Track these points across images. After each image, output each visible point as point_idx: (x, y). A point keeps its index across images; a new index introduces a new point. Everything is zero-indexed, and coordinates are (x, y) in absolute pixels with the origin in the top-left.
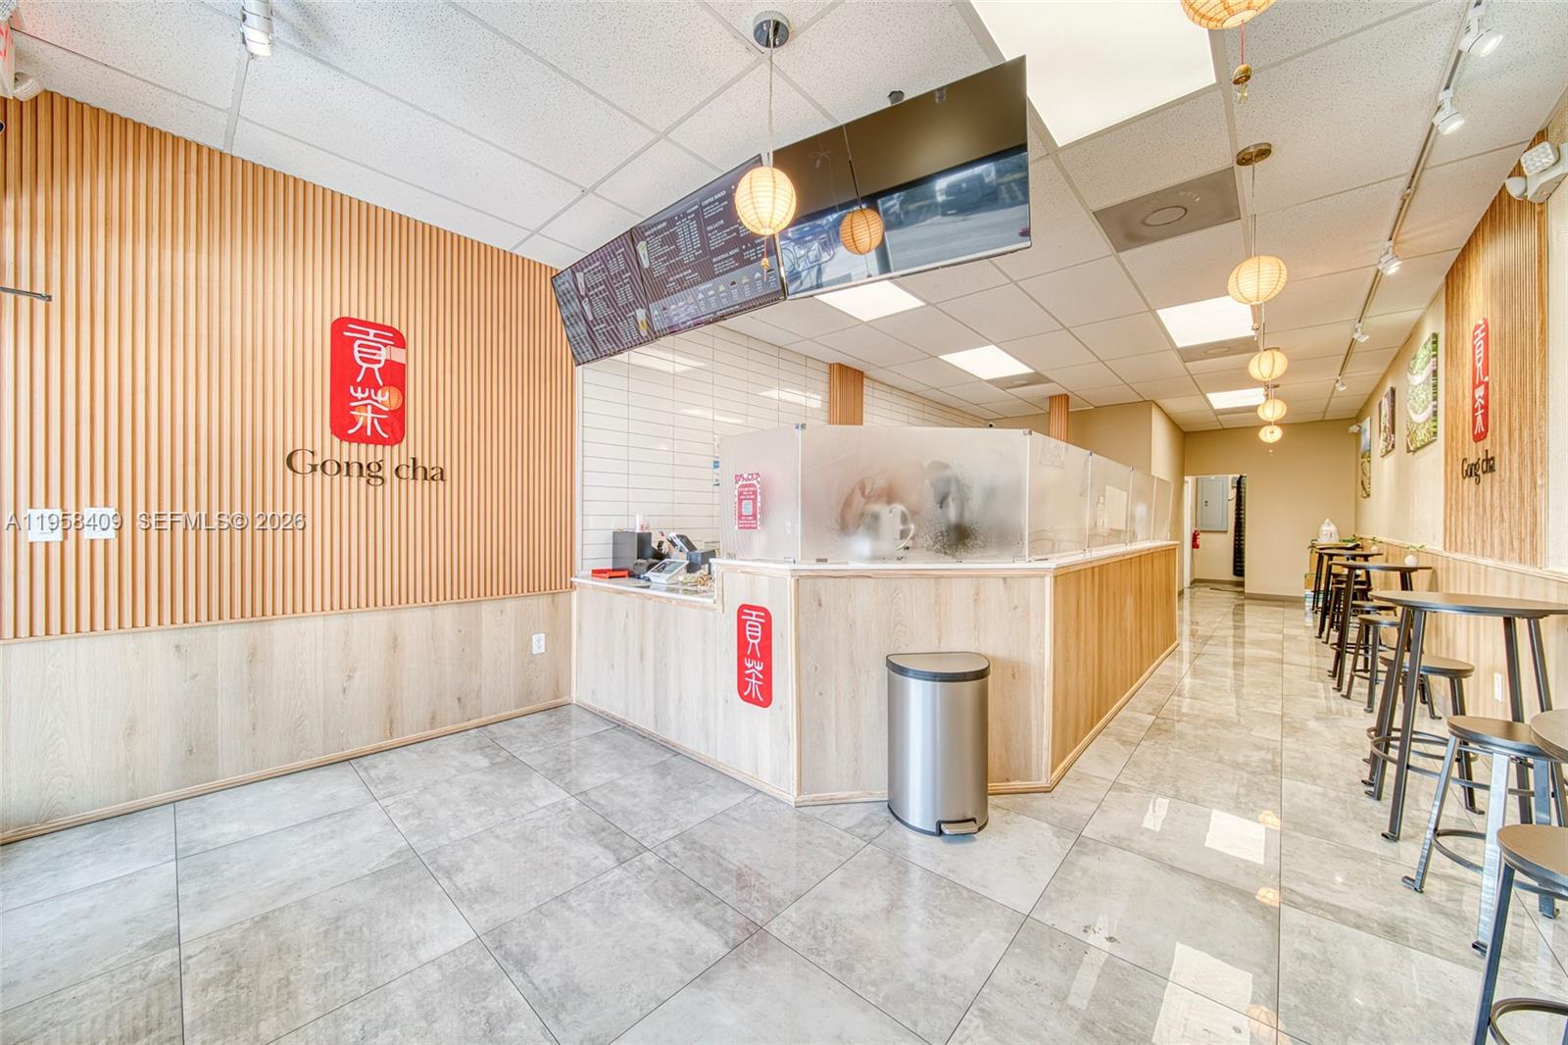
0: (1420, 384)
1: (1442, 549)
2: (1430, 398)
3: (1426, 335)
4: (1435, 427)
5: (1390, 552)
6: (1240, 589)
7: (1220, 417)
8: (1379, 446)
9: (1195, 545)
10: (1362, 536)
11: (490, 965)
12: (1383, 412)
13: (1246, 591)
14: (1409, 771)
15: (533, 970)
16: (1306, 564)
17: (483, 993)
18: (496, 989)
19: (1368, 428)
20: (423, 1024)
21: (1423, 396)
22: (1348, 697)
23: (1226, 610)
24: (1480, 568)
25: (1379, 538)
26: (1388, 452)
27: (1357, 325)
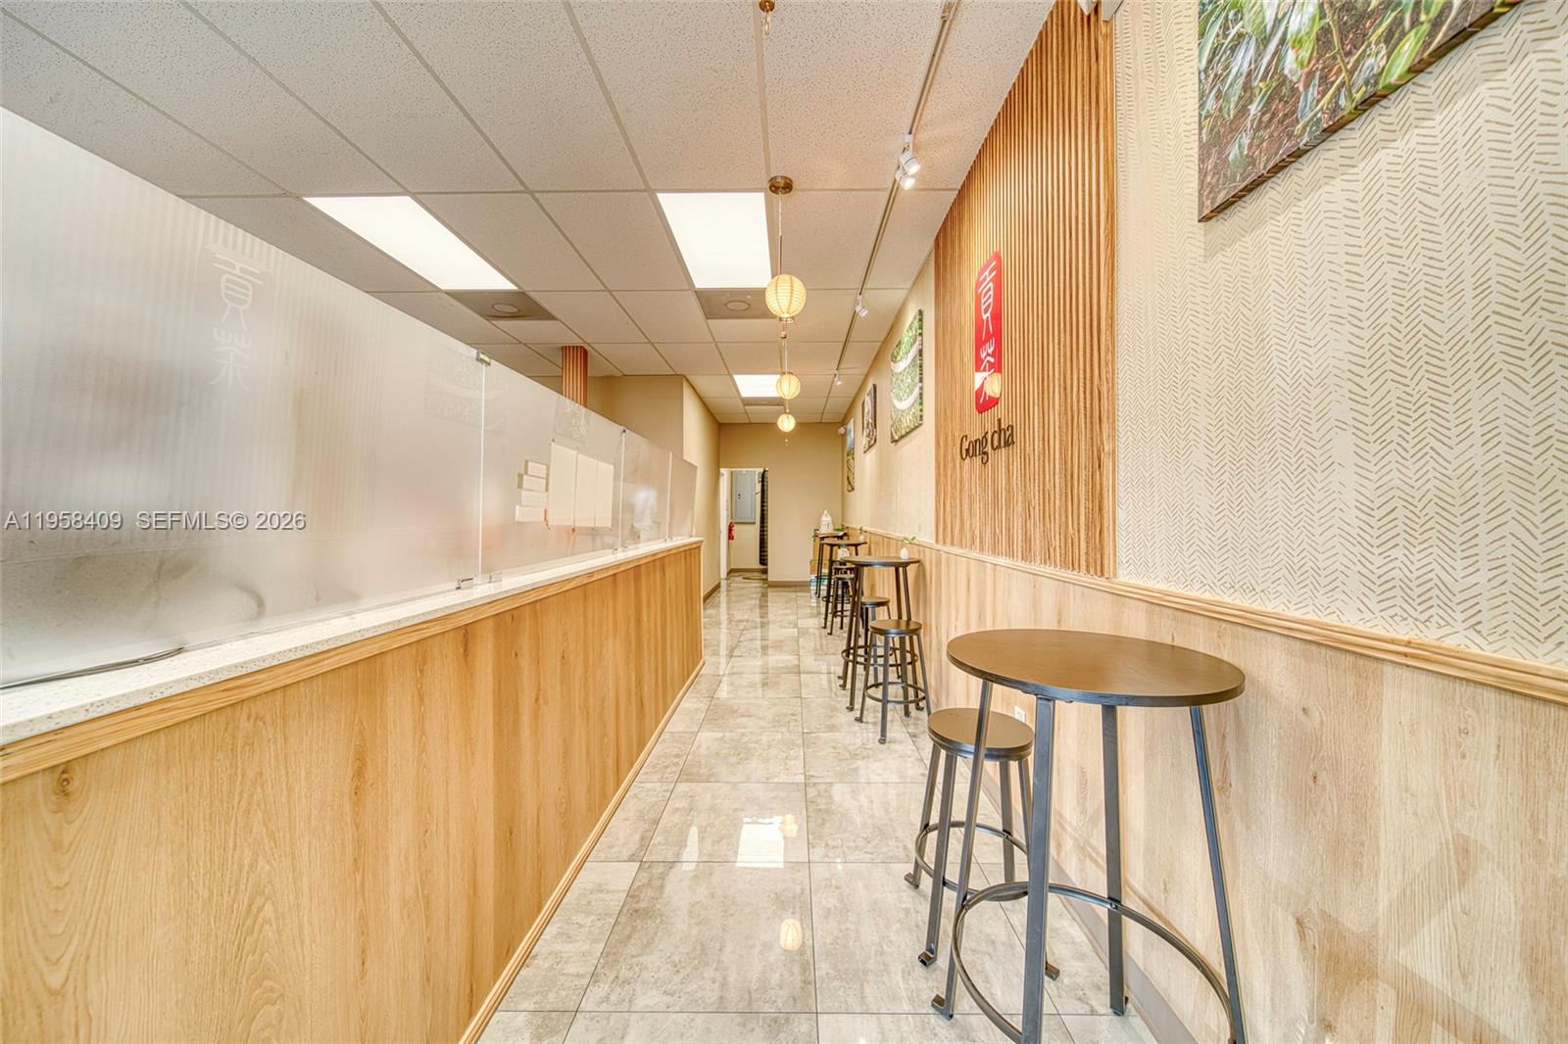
0: (904, 370)
1: (933, 541)
2: (917, 379)
3: (910, 316)
4: (921, 410)
5: (873, 540)
6: (764, 577)
7: (747, 407)
8: (862, 441)
9: (730, 537)
10: (848, 525)
12: (866, 410)
13: (769, 580)
14: (945, 888)
16: (809, 553)
19: (852, 428)
21: (909, 380)
22: (860, 720)
23: (753, 602)
24: (985, 567)
25: (864, 528)
26: (870, 447)
27: (859, 297)
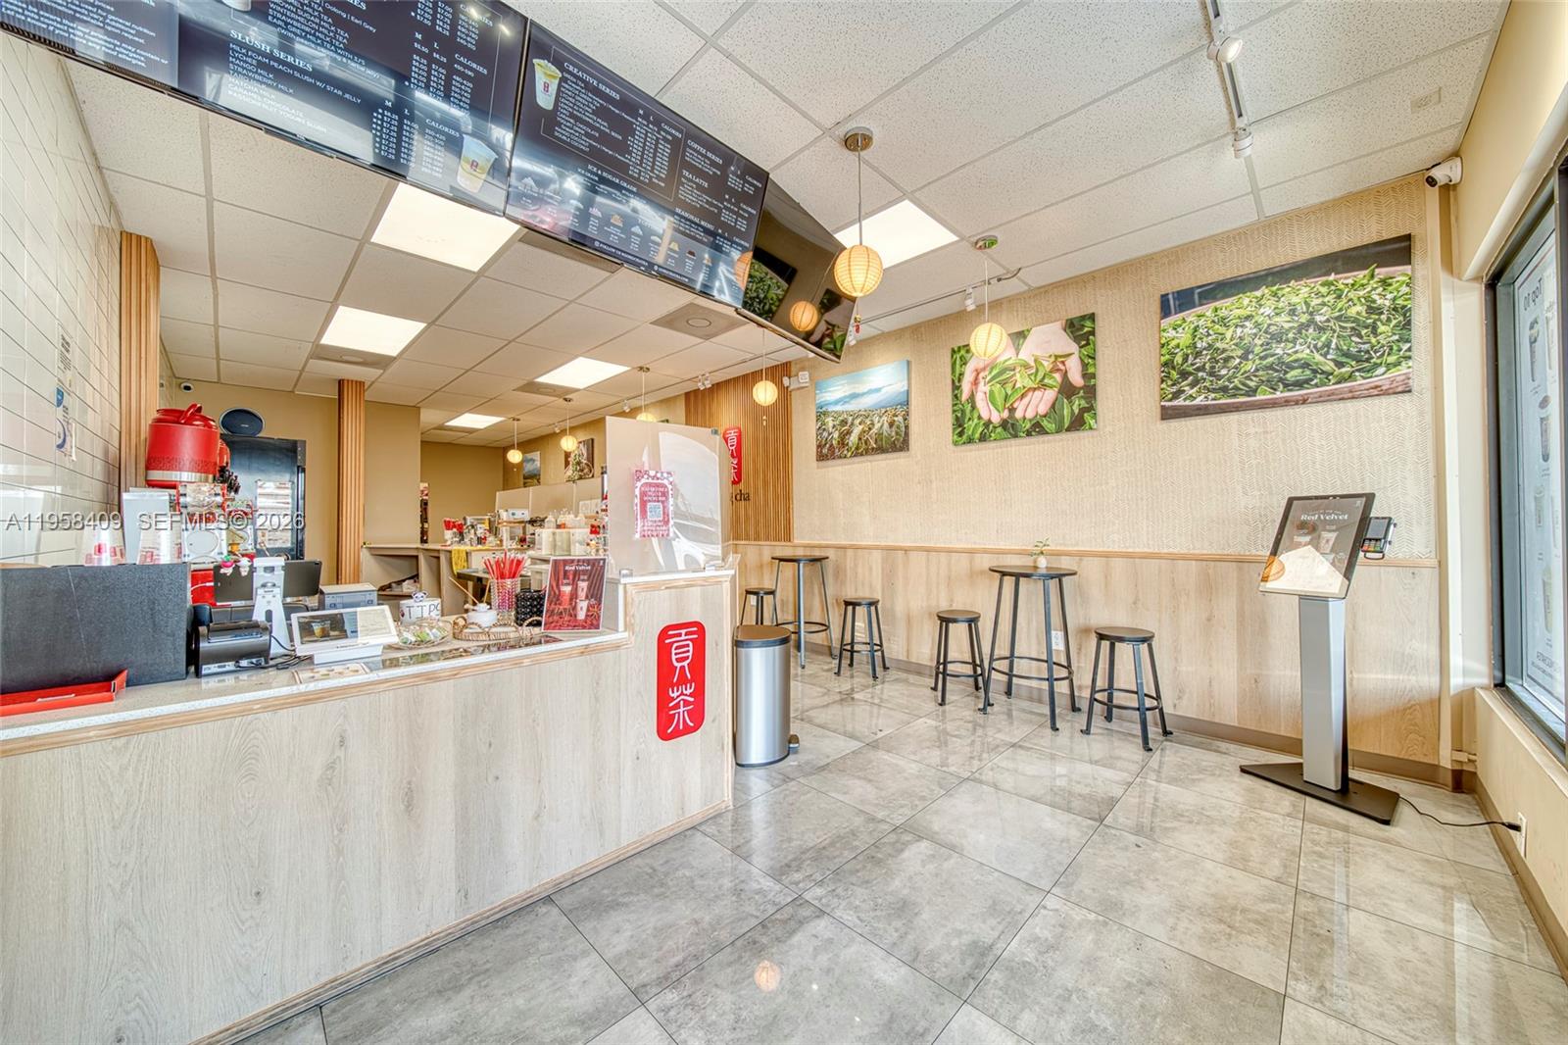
11: (996, 976)
12: (576, 453)
15: (987, 940)
17: (1024, 967)
18: (1016, 959)
19: (538, 459)
20: (1074, 997)
26: (583, 478)
